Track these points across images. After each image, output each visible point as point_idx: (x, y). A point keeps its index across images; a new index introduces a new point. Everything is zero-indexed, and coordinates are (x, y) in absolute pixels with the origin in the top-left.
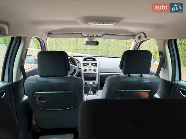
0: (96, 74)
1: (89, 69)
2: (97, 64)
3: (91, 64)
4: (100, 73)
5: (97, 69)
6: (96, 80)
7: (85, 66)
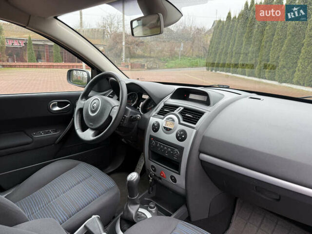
0: (181, 149)
1: (165, 128)
2: (201, 116)
3: (183, 110)
4: (200, 152)
5: (191, 133)
6: (179, 174)
7: (162, 113)
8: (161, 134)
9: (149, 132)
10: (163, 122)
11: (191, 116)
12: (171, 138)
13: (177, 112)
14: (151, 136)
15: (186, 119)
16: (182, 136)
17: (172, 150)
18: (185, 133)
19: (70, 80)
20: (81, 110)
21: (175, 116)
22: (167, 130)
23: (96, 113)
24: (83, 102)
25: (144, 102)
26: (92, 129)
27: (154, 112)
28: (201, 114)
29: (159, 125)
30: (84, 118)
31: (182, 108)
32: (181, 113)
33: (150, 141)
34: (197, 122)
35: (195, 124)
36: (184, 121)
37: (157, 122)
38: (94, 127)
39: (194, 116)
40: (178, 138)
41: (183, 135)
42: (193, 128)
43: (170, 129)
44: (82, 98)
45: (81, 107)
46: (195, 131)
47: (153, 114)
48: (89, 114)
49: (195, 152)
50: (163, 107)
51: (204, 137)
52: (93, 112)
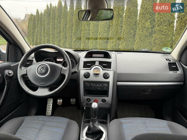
0: (108, 83)
6: (108, 96)
8: (92, 78)
9: (82, 79)
10: (92, 71)
11: (106, 65)
12: (101, 79)
17: (103, 85)
18: (108, 74)
22: (96, 75)
23: (47, 75)
28: (110, 63)
29: (89, 73)
30: (32, 81)
31: (98, 62)
33: (85, 85)
34: (111, 67)
38: (47, 85)
40: (104, 77)
42: (110, 70)
43: (99, 74)
45: (24, 73)
46: (112, 72)
50: (84, 63)
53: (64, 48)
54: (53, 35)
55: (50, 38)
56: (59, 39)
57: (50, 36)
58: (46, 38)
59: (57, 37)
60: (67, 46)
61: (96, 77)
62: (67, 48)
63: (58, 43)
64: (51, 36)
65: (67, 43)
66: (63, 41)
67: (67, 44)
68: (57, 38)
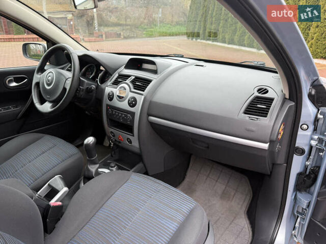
0: (133, 114)
1: (118, 96)
2: (149, 84)
3: (134, 79)
4: (149, 115)
5: (140, 99)
6: (133, 136)
7: (116, 83)
8: (116, 103)
9: (106, 101)
10: (116, 91)
11: (141, 84)
12: (124, 105)
13: (128, 81)
14: (107, 105)
15: (136, 87)
16: (133, 103)
17: (126, 116)
18: (135, 100)
19: (26, 54)
20: (38, 84)
21: (126, 85)
22: (120, 97)
23: (51, 86)
24: (39, 76)
25: (102, 73)
26: (50, 102)
27: (109, 83)
28: (149, 81)
29: (113, 94)
30: (42, 92)
31: (133, 77)
32: (133, 82)
33: (107, 110)
34: (145, 89)
35: (144, 91)
36: (135, 89)
37: (112, 91)
38: (51, 100)
39: (143, 84)
40: (129, 104)
41: (133, 101)
42: (142, 95)
43: (123, 97)
44: (38, 73)
45: (37, 81)
46: (143, 97)
47: (109, 84)
48: (45, 88)
49: (145, 115)
50: (118, 77)
51: (151, 102)
52: (49, 85)
53: (239, 45)
54: (226, 21)
55: (220, 27)
56: (234, 28)
57: (220, 23)
58: (213, 25)
59: (232, 25)
60: (245, 42)
61: (119, 101)
62: (245, 46)
63: (230, 35)
64: (222, 22)
65: (247, 36)
66: (241, 32)
67: (245, 38)
68: (230, 27)
